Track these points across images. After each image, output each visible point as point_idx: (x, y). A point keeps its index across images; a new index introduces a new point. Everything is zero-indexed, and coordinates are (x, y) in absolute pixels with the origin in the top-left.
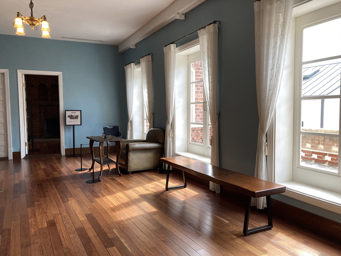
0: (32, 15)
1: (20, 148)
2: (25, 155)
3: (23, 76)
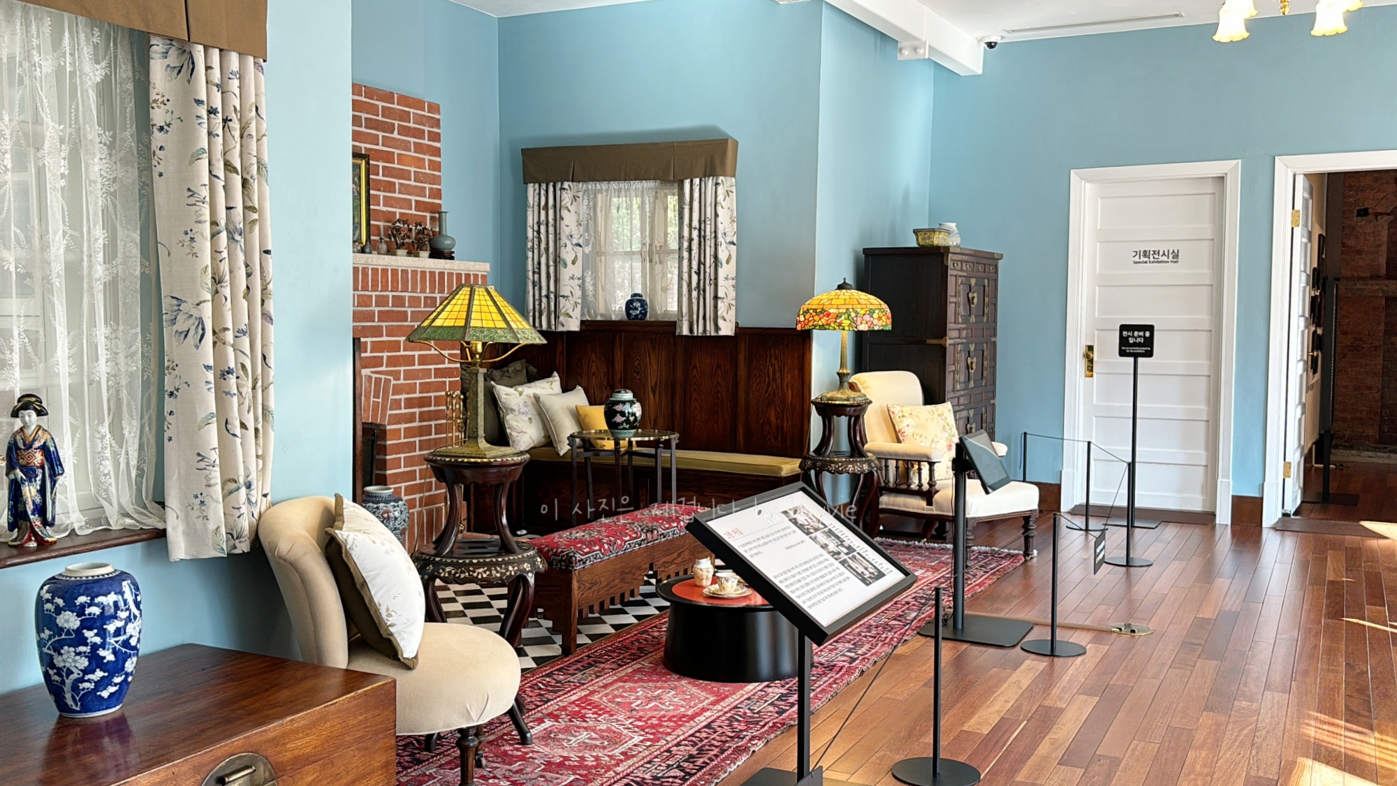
1: (1261, 482)
2: (1280, 516)
3: (1300, 181)
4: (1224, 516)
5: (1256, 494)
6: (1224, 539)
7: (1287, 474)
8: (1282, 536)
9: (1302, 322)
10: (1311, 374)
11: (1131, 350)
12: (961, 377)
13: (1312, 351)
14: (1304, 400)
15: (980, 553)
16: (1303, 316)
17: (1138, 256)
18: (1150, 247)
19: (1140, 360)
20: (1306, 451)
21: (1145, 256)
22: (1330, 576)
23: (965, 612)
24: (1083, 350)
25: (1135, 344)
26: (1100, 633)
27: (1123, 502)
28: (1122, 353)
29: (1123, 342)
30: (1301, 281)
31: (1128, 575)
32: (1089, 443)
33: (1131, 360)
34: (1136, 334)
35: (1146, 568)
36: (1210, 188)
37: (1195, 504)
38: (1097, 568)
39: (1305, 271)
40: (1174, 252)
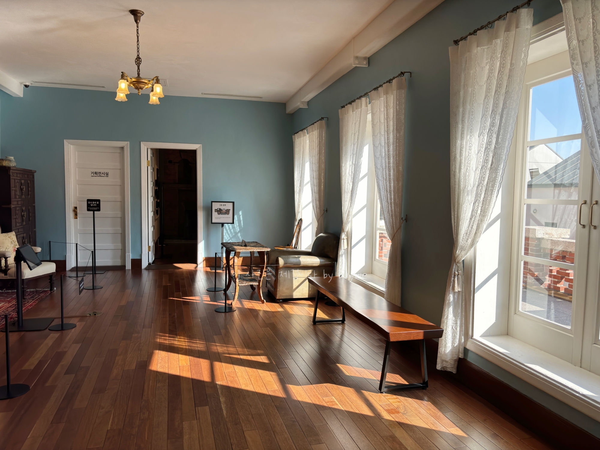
0: (139, 74)
1: (140, 253)
2: (147, 264)
3: (149, 151)
4: (129, 266)
5: (139, 258)
6: (129, 275)
7: (149, 250)
8: (149, 271)
9: (152, 199)
10: (156, 215)
11: (92, 208)
12: (19, 220)
13: (156, 208)
14: (154, 225)
15: (31, 292)
16: (152, 196)
17: (93, 174)
18: (98, 171)
19: (95, 212)
20: (156, 241)
21: (96, 174)
22: (164, 284)
23: (24, 318)
24: (73, 208)
25: (93, 207)
26: (82, 317)
27: (90, 264)
28: (88, 210)
29: (89, 206)
30: (151, 185)
31: (94, 292)
32: (77, 244)
33: (92, 212)
34: (93, 203)
35: (100, 289)
36: (118, 151)
37: (118, 263)
38: (80, 292)
39: (152, 181)
40: (106, 173)
